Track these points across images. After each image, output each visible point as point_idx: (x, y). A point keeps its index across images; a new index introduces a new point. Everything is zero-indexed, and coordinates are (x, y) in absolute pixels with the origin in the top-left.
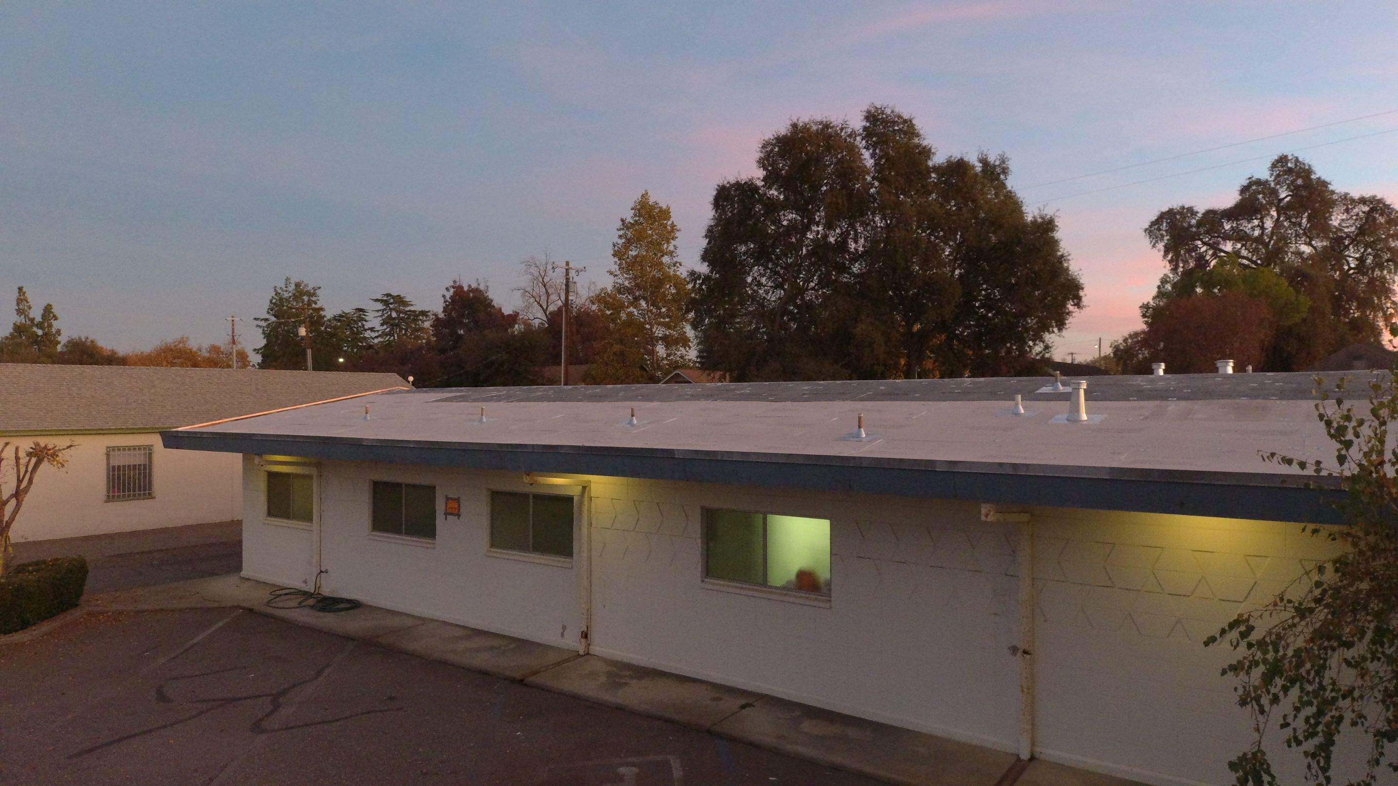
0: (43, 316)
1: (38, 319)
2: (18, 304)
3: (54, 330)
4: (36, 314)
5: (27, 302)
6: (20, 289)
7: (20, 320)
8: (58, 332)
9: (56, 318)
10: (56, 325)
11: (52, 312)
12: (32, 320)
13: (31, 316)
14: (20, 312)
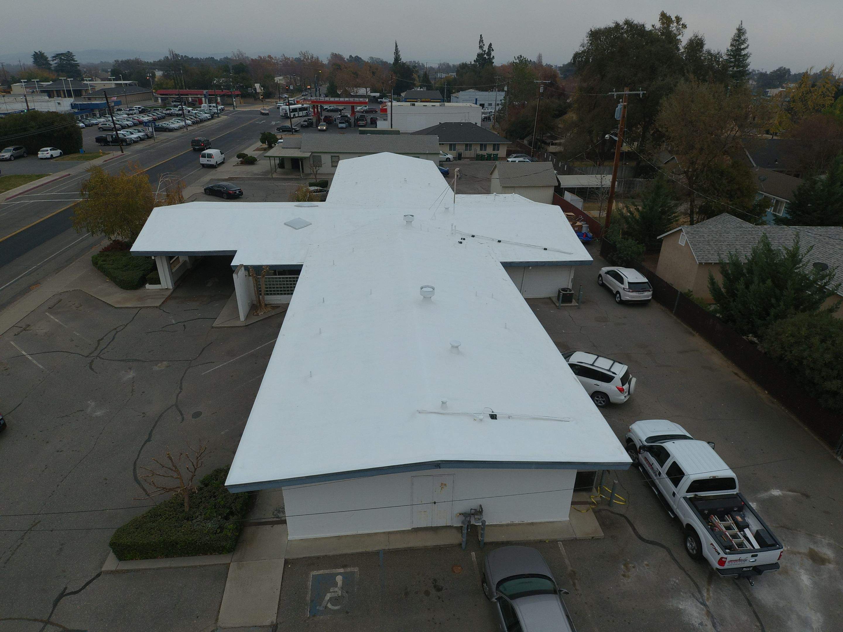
0: (488, 49)
1: (487, 51)
2: (479, 44)
3: (492, 56)
4: (486, 48)
5: (483, 43)
6: (481, 35)
7: (480, 51)
8: (493, 57)
9: (493, 50)
10: (493, 54)
11: (491, 47)
12: (485, 51)
13: (484, 49)
14: (481, 47)
